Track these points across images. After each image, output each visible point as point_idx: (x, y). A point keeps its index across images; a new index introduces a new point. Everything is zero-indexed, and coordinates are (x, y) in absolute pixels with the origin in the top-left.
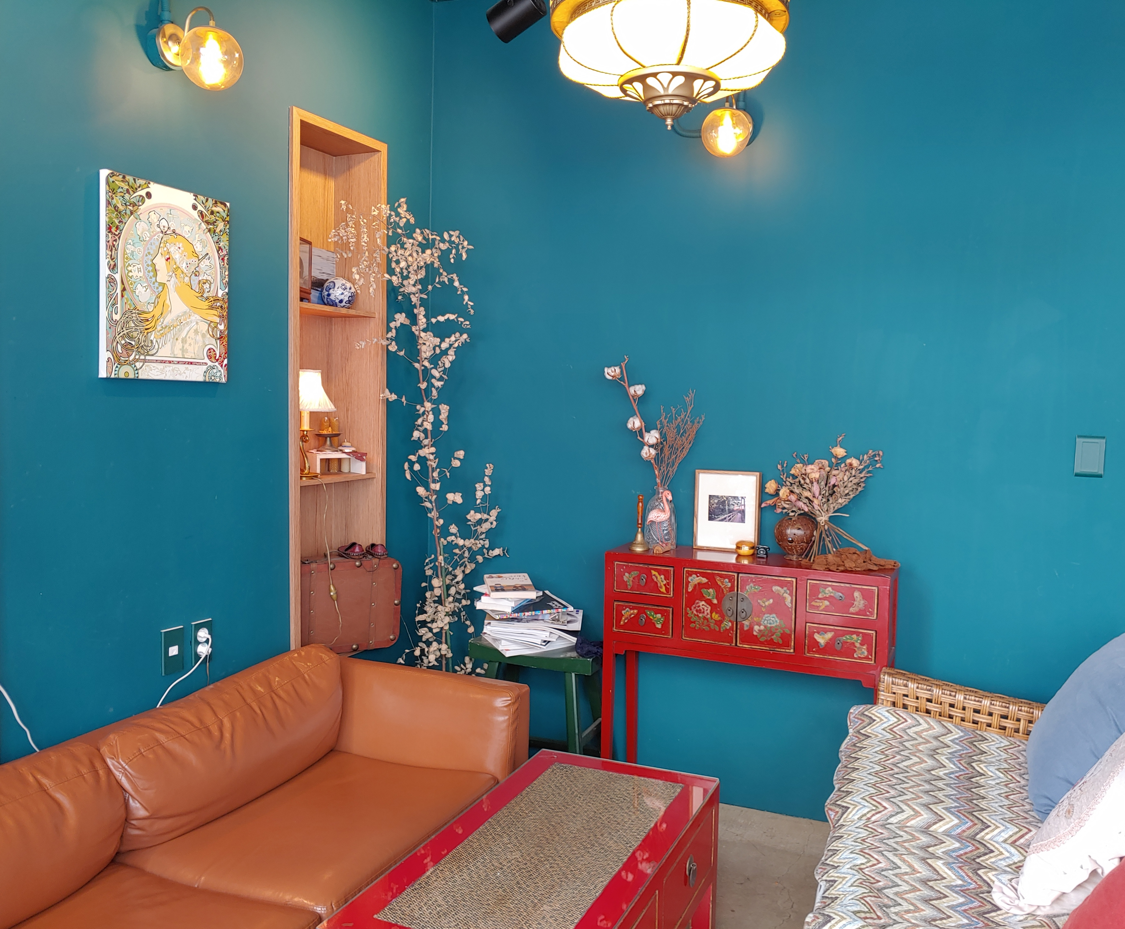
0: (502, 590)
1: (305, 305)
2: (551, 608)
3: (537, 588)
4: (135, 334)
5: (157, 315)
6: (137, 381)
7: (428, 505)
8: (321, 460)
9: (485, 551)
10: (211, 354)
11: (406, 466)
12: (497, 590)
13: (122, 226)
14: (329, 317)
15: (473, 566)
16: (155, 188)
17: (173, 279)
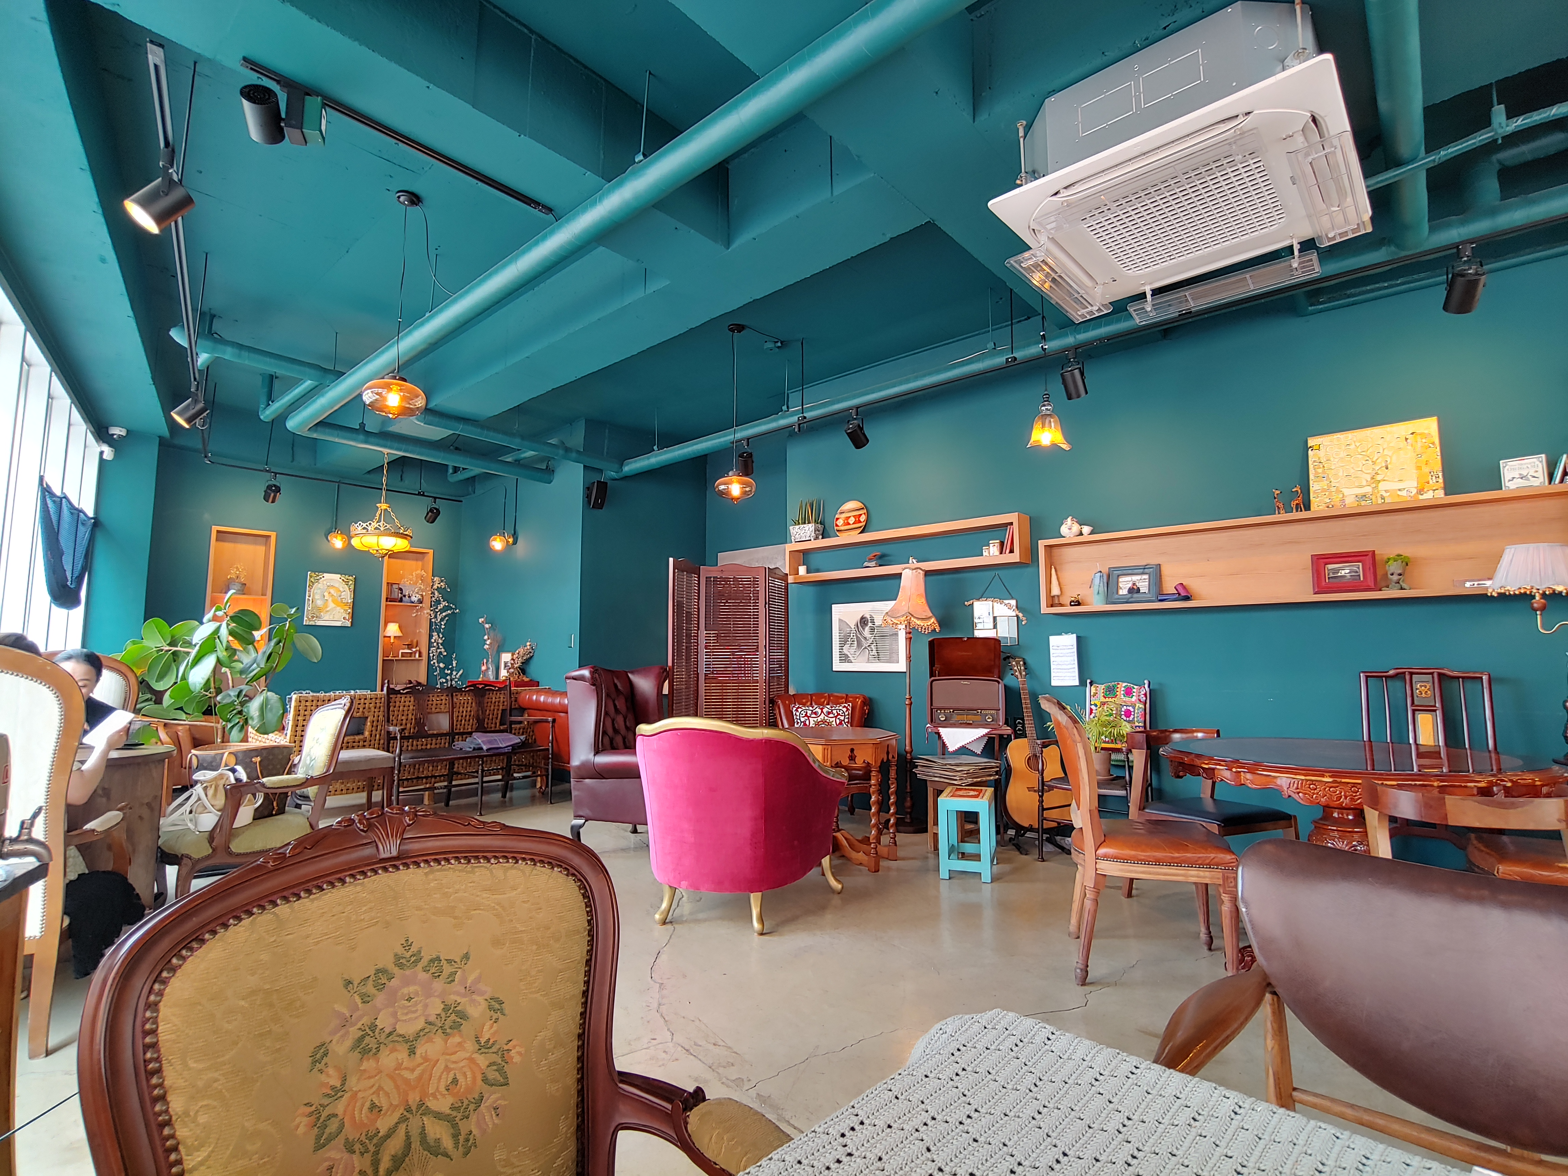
1: (390, 603)
4: (317, 614)
5: (324, 608)
6: (317, 626)
8: (402, 652)
10: (345, 619)
13: (314, 584)
16: (326, 575)
17: (331, 598)
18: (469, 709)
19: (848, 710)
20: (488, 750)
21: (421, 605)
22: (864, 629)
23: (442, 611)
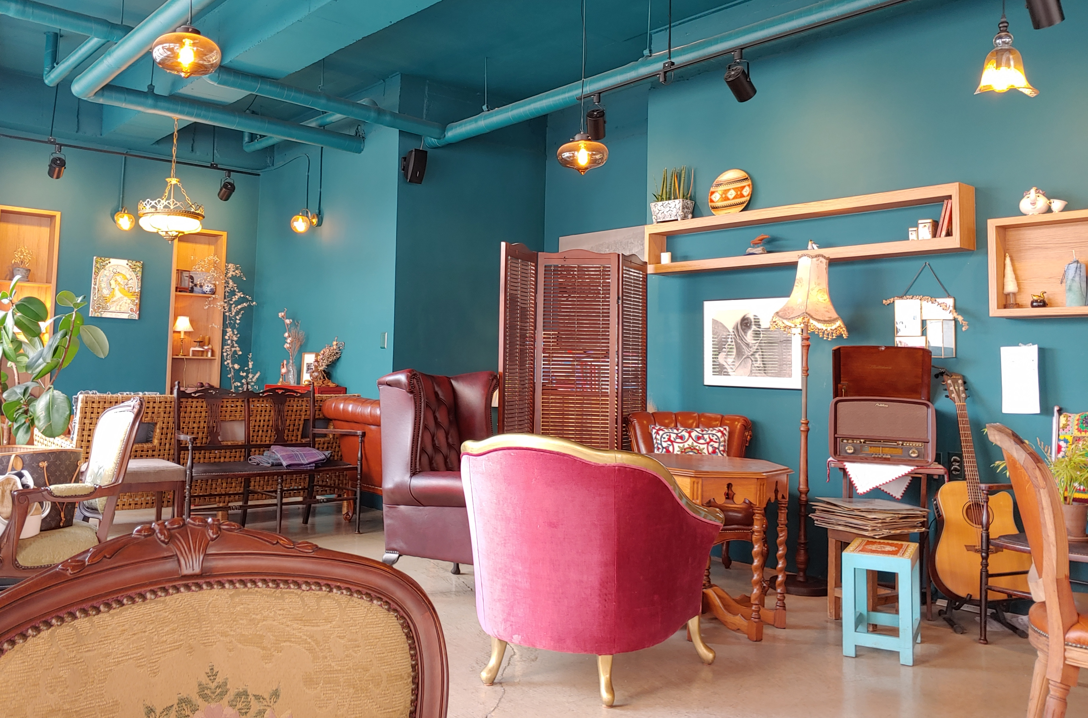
1: (179, 293)
5: (110, 297)
6: (103, 317)
8: (193, 350)
13: (99, 272)
16: (112, 260)
17: (118, 287)
18: (267, 418)
19: (723, 434)
20: (289, 466)
21: (214, 296)
22: (745, 333)
23: (238, 303)
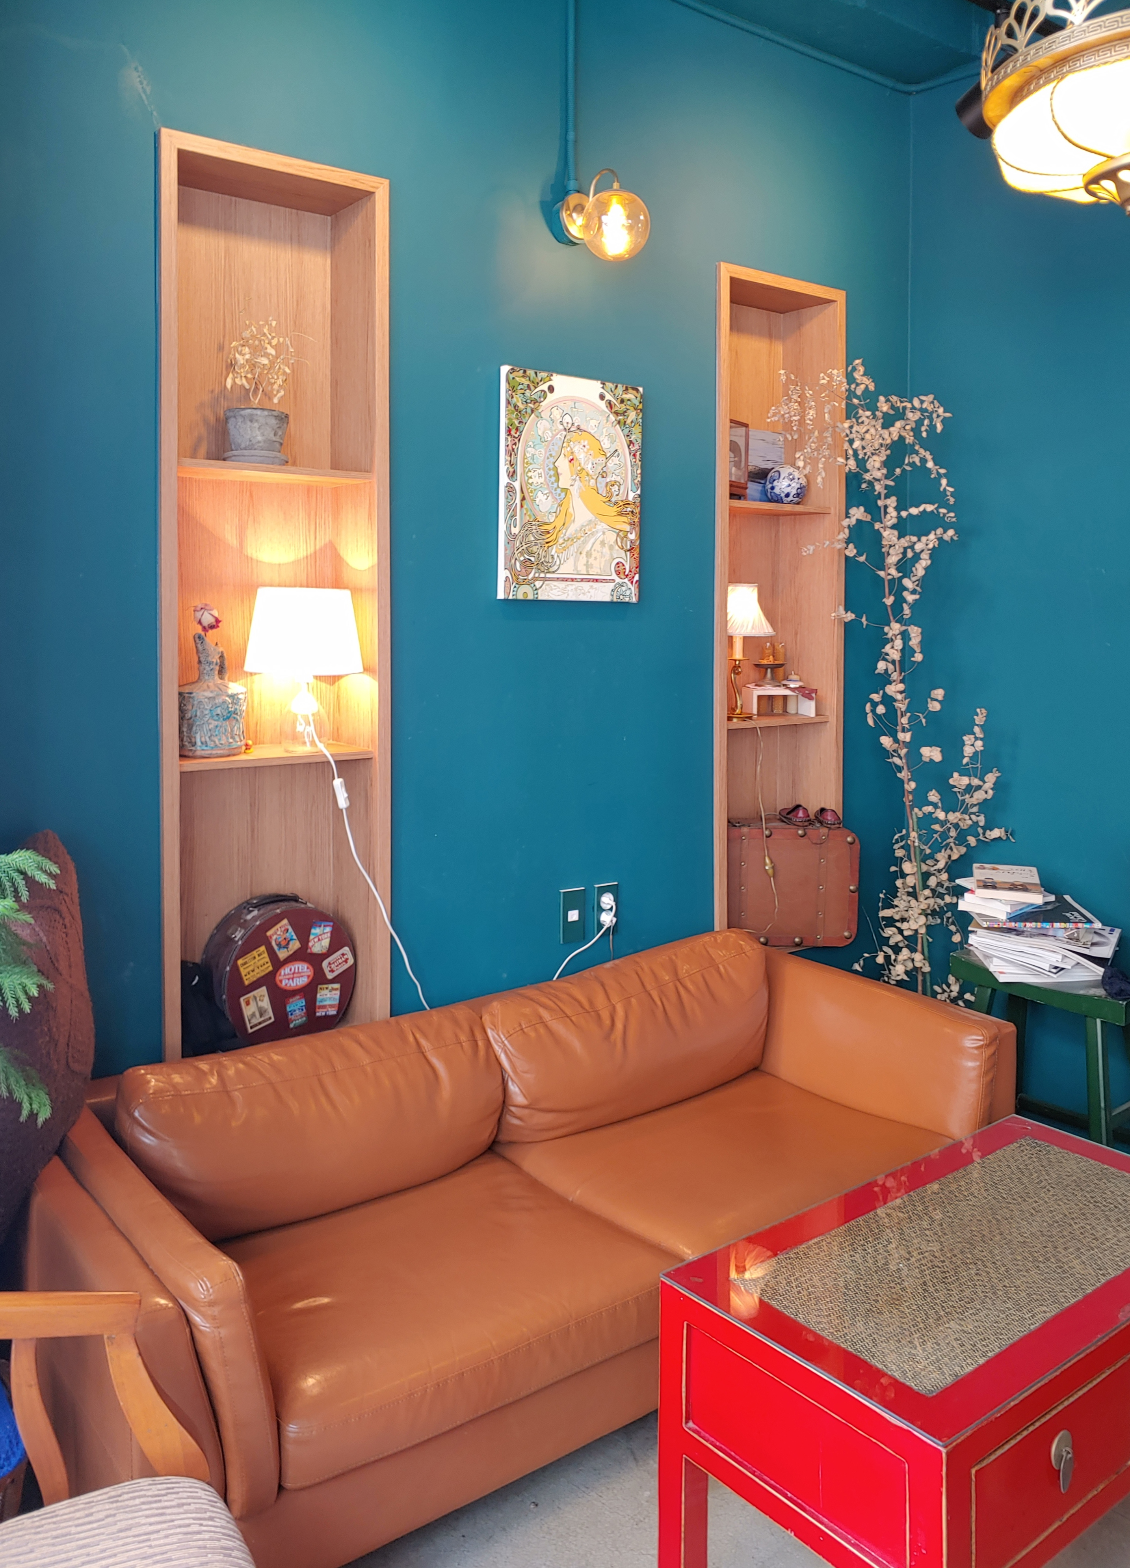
0: (994, 887)
1: (737, 503)
2: (1067, 920)
3: (1048, 890)
4: (535, 549)
5: (559, 524)
6: (536, 602)
7: (896, 760)
8: (759, 697)
9: (980, 831)
10: (619, 570)
11: (868, 707)
12: (985, 886)
13: (522, 426)
14: (776, 516)
15: (963, 850)
16: (558, 380)
17: (577, 483)
